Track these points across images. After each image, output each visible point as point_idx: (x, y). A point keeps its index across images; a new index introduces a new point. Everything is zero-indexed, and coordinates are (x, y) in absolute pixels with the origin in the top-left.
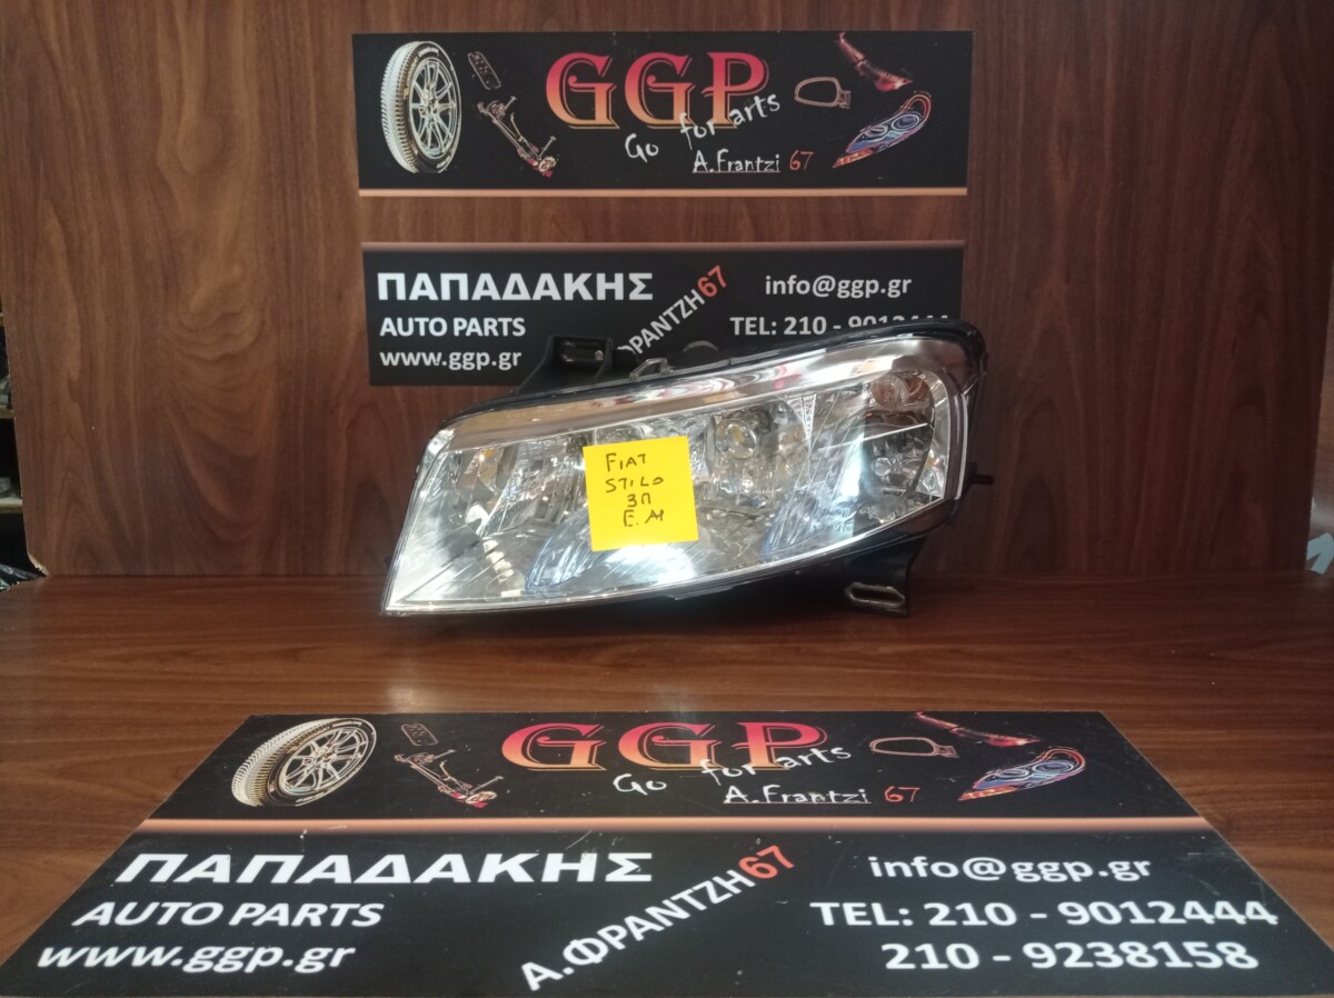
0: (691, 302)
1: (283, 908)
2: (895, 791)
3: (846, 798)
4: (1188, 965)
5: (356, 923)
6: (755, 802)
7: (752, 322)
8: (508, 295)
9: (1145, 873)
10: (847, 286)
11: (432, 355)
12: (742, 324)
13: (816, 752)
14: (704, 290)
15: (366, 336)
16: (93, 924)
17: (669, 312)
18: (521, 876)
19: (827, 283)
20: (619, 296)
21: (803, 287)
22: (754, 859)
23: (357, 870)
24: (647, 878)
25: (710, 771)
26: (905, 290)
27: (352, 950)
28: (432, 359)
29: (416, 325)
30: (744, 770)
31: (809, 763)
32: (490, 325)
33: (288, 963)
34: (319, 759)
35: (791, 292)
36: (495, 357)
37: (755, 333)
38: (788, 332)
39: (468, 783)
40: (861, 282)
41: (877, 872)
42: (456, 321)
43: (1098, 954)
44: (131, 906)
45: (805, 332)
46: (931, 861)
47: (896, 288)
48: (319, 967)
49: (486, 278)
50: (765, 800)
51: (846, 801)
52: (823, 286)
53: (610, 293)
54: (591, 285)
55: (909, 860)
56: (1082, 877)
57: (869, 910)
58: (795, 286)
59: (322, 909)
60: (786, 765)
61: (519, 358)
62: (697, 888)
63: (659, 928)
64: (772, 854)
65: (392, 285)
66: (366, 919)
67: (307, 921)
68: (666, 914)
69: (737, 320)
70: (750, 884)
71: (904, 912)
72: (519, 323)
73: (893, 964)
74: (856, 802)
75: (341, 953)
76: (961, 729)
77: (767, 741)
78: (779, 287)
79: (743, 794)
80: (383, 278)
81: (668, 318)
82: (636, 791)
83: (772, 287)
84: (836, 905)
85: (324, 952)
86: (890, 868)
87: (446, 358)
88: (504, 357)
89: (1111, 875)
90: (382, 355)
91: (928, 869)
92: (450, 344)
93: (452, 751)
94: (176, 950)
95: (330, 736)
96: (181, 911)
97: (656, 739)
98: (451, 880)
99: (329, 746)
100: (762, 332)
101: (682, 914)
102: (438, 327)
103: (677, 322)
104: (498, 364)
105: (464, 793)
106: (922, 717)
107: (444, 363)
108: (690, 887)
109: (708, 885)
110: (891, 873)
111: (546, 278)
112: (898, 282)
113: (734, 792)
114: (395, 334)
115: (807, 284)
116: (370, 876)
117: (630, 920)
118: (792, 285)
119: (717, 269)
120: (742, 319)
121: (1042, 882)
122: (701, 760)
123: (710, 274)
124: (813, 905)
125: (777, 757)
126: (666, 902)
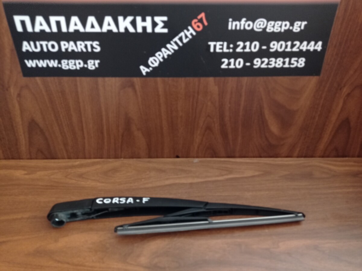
0: (188, 34)
7: (220, 45)
8: (88, 29)
10: (272, 25)
11: (52, 61)
12: (215, 46)
14: (195, 26)
15: (15, 52)
17: (176, 39)
19: (262, 23)
20: (149, 30)
21: (249, 25)
26: (302, 28)
28: (53, 64)
29: (41, 46)
32: (80, 46)
35: (242, 28)
36: (85, 62)
37: (221, 51)
38: (239, 50)
40: (280, 23)
42: (62, 43)
45: (247, 50)
47: (298, 26)
49: (75, 19)
52: (260, 25)
53: (144, 28)
54: (134, 23)
58: (244, 25)
61: (99, 64)
65: (23, 23)
69: (212, 44)
72: (97, 45)
78: (236, 25)
80: (17, 19)
81: (176, 43)
83: (232, 25)
87: (60, 63)
88: (91, 62)
90: (26, 61)
92: (60, 56)
100: (225, 50)
102: (53, 46)
103: (181, 44)
104: (88, 66)
107: (60, 66)
111: (108, 19)
112: (299, 23)
114: (30, 50)
115: (251, 23)
118: (243, 24)
119: (202, 15)
120: (214, 43)
123: (199, 17)
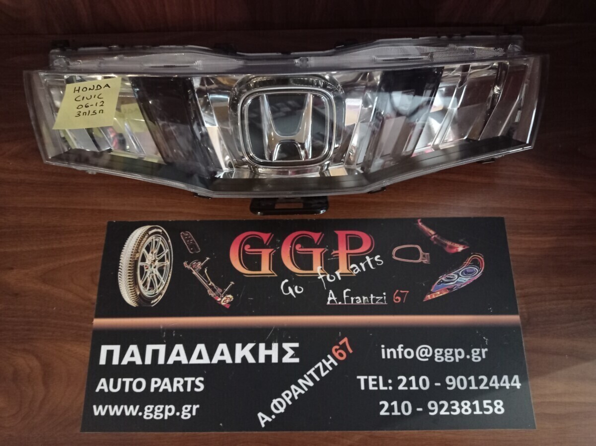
1: (167, 380)
2: (398, 294)
3: (378, 299)
4: (481, 413)
5: (196, 390)
6: (340, 303)
9: (484, 356)
13: (368, 259)
16: (102, 391)
18: (251, 360)
22: (337, 347)
23: (189, 356)
24: (297, 360)
25: (321, 277)
27: (198, 406)
30: (336, 275)
31: (364, 270)
33: (178, 414)
34: (151, 265)
39: (220, 288)
41: (384, 357)
43: (453, 407)
44: (112, 380)
46: (404, 348)
48: (189, 416)
50: (344, 303)
51: (377, 303)
55: (396, 348)
56: (459, 359)
57: (377, 380)
59: (181, 380)
60: (354, 271)
62: (316, 367)
63: (303, 392)
64: (345, 343)
66: (199, 387)
67: (178, 388)
68: (306, 382)
70: (336, 364)
71: (390, 381)
73: (383, 413)
74: (382, 303)
75: (195, 407)
76: (436, 236)
77: (347, 249)
79: (335, 297)
82: (290, 294)
84: (366, 377)
85: (189, 407)
86: (389, 351)
89: (471, 357)
91: (403, 352)
93: (208, 258)
94: (138, 407)
95: (150, 243)
96: (131, 383)
97: (298, 247)
98: (224, 361)
99: (152, 253)
101: (311, 384)
105: (219, 296)
106: (420, 224)
108: (314, 366)
109: (320, 364)
110: (389, 357)
113: (331, 296)
116: (194, 360)
117: (293, 387)
121: (444, 361)
122: (318, 269)
124: (358, 377)
125: (350, 265)
126: (305, 376)
